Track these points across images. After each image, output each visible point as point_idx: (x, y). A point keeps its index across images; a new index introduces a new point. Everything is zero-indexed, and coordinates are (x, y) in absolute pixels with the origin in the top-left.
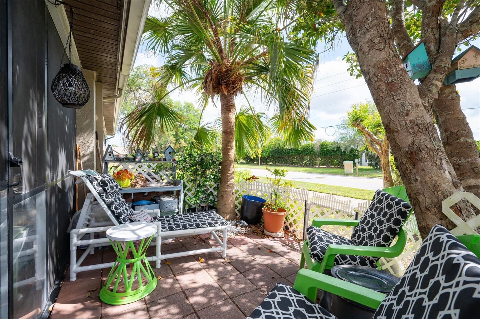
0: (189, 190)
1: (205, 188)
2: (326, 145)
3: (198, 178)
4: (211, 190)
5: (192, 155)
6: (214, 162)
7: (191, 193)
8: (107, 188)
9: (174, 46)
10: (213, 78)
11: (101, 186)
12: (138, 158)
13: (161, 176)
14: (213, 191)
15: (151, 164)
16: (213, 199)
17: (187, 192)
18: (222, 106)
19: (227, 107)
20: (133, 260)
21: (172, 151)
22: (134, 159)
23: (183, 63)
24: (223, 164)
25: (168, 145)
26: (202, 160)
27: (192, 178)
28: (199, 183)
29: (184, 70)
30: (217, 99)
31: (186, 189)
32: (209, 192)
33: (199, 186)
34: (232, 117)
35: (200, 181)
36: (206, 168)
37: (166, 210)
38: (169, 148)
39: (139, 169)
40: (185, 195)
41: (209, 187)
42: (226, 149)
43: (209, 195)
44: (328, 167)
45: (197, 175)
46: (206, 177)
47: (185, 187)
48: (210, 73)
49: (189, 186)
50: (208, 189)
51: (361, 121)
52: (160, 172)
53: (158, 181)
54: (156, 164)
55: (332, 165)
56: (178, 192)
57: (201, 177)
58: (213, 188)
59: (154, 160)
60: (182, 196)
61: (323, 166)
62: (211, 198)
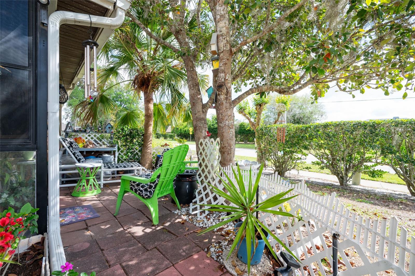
0: (122, 152)
1: (132, 150)
2: (243, 126)
3: (128, 144)
4: (137, 151)
5: (124, 129)
6: (138, 135)
7: (123, 153)
8: (73, 145)
9: (112, 56)
10: (139, 81)
11: (70, 144)
12: (88, 130)
13: (103, 142)
14: (138, 152)
15: (97, 135)
16: (138, 158)
17: (120, 153)
18: (145, 99)
19: (148, 100)
20: (89, 178)
21: (110, 126)
22: (85, 131)
23: (119, 67)
24: (145, 135)
25: (108, 122)
26: (131, 133)
27: (124, 144)
28: (129, 147)
29: (119, 71)
30: (142, 94)
31: (120, 151)
32: (135, 153)
33: (129, 149)
34: (151, 106)
35: (129, 146)
36: (134, 138)
37: (106, 162)
38: (109, 125)
39: (88, 138)
40: (119, 154)
41: (135, 150)
42: (147, 126)
43: (135, 155)
44: (246, 143)
45: (127, 142)
46: (133, 143)
47: (119, 149)
48: (136, 78)
49: (122, 149)
50: (135, 151)
51: (244, 110)
52: (102, 140)
53: (101, 145)
54: (100, 134)
55: (249, 141)
56: (114, 152)
57: (130, 144)
58: (138, 150)
59: (99, 132)
60: (117, 154)
61: (242, 142)
62: (137, 156)
